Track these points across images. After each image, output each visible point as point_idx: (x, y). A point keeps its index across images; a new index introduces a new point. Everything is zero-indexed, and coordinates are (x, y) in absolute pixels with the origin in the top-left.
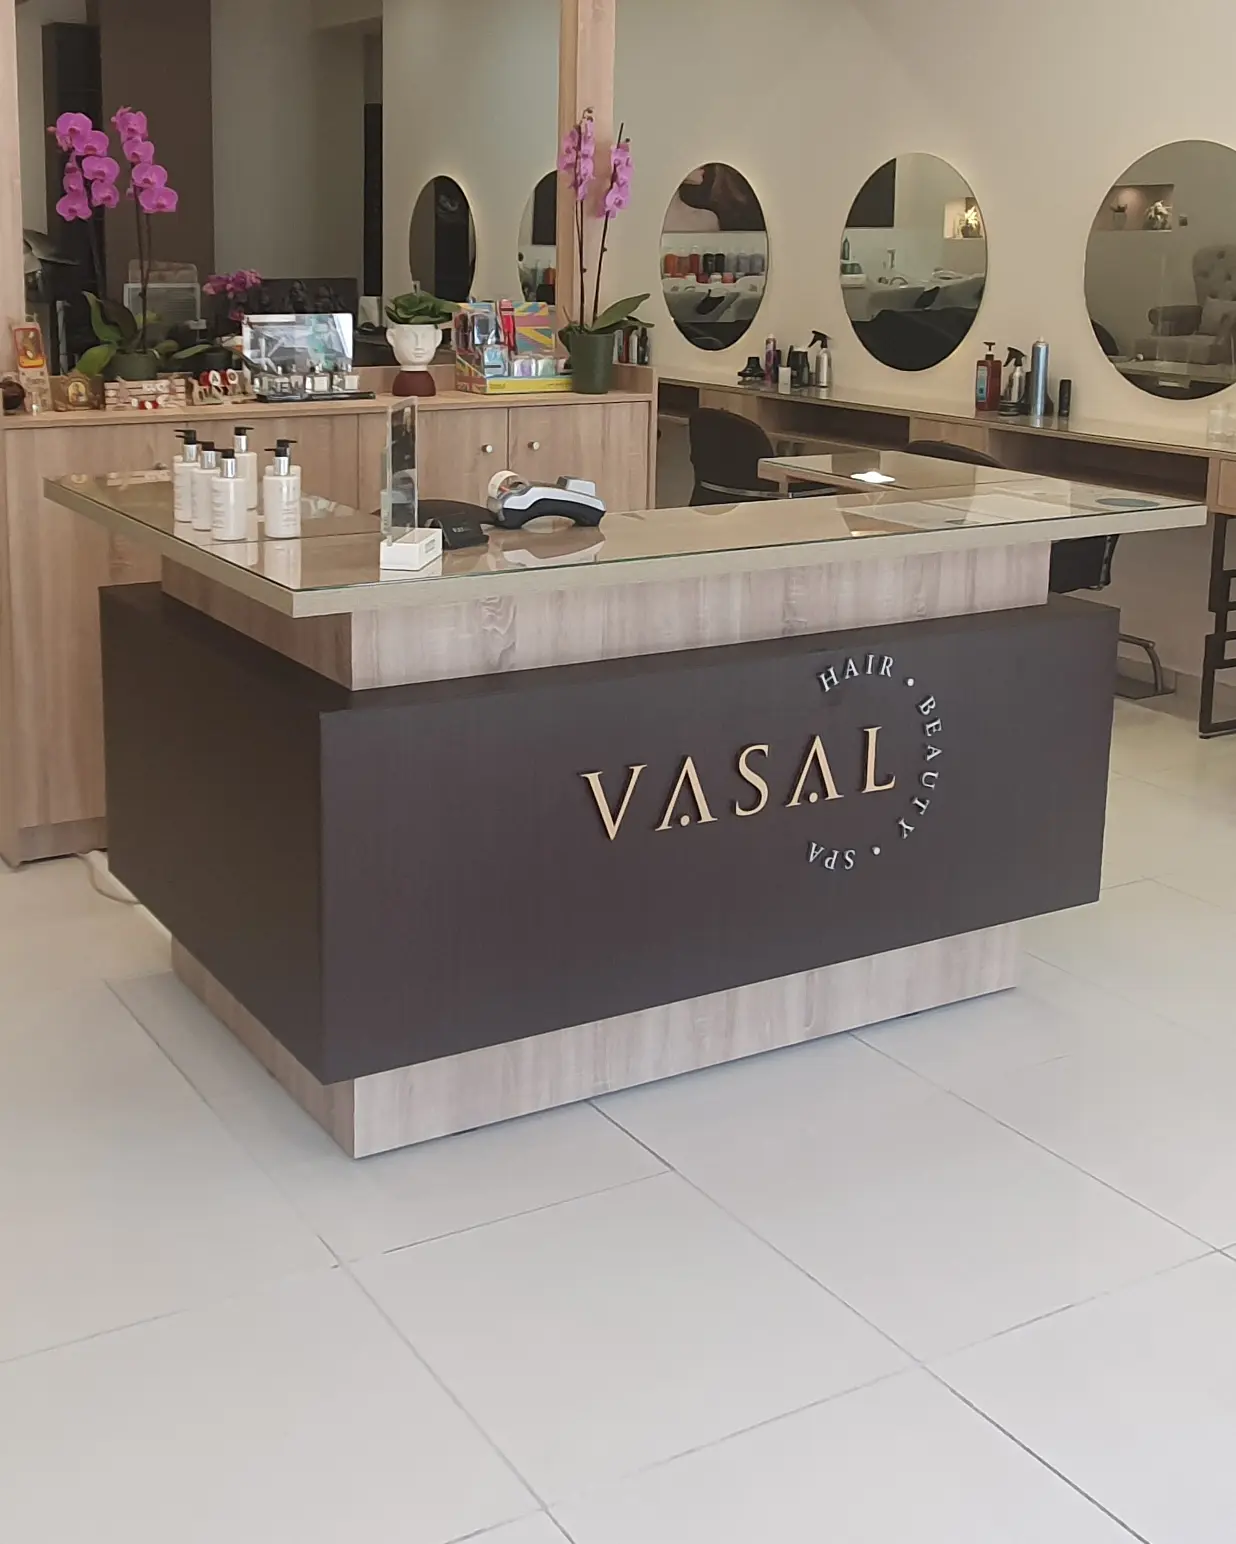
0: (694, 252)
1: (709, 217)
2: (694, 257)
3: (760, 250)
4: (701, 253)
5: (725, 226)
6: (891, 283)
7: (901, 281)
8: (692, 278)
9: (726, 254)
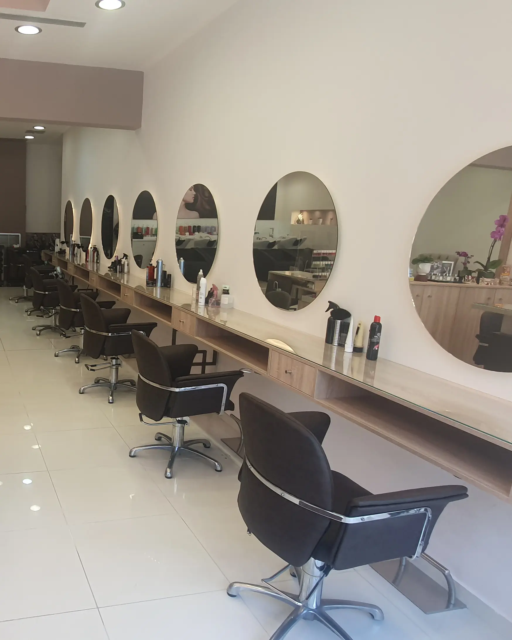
0: (190, 225)
1: (196, 214)
2: (190, 227)
3: (216, 225)
4: (192, 226)
5: (202, 216)
6: (262, 239)
7: (265, 238)
8: (187, 234)
9: (201, 226)
